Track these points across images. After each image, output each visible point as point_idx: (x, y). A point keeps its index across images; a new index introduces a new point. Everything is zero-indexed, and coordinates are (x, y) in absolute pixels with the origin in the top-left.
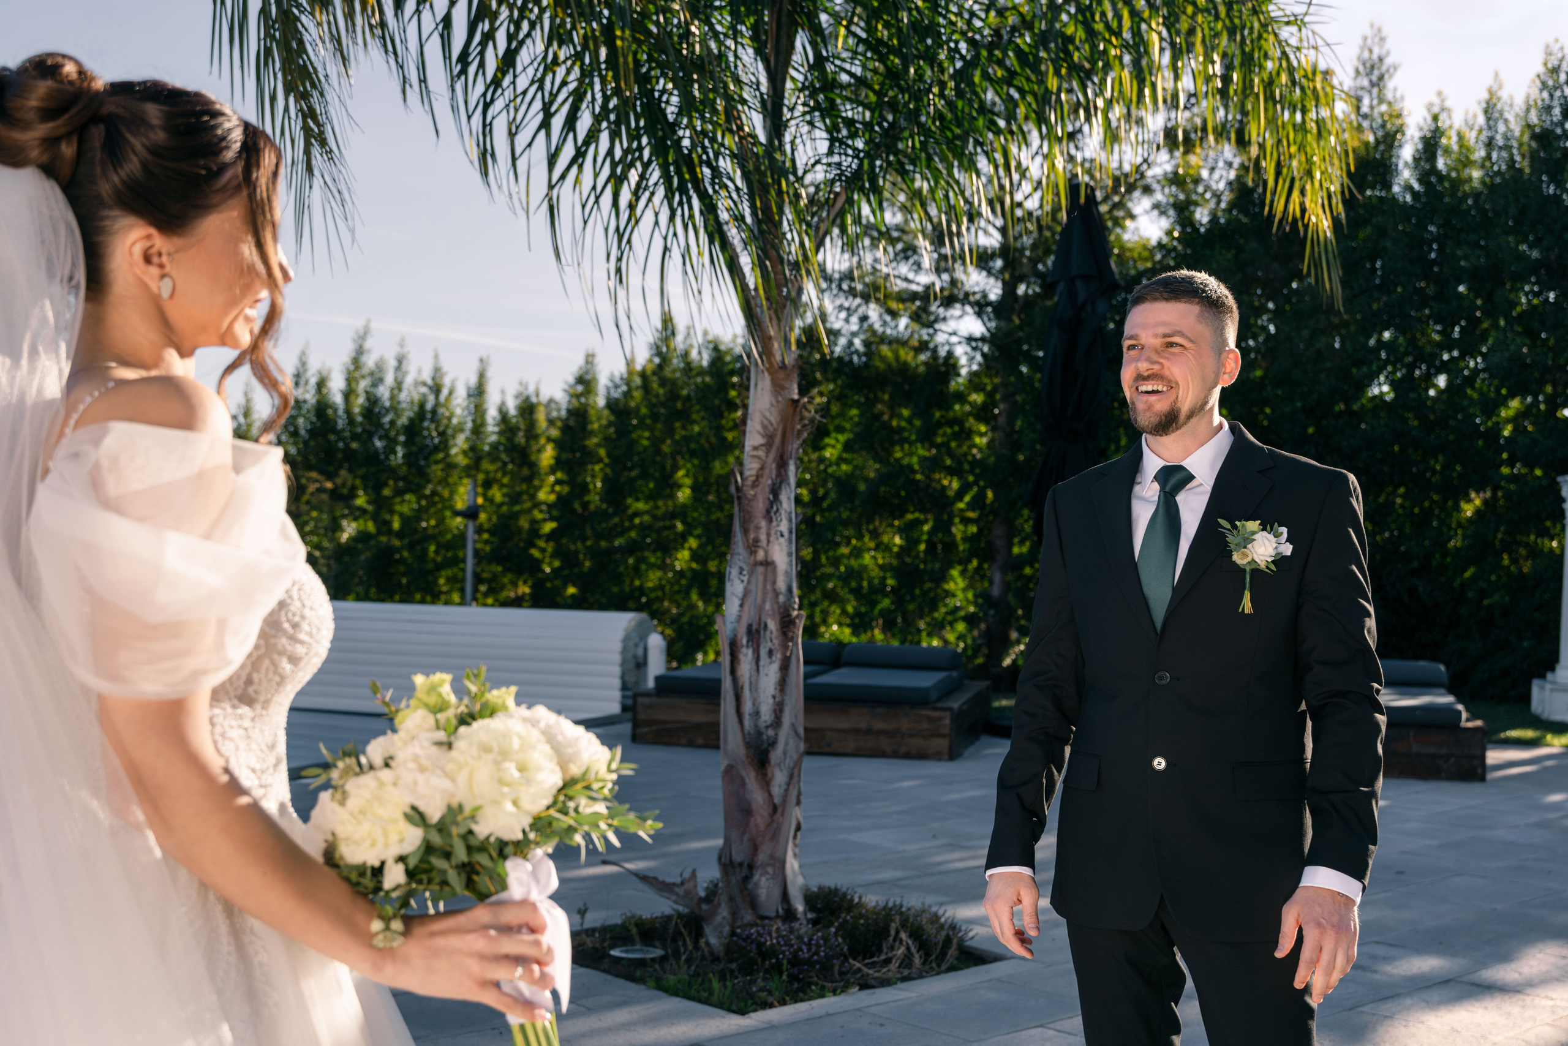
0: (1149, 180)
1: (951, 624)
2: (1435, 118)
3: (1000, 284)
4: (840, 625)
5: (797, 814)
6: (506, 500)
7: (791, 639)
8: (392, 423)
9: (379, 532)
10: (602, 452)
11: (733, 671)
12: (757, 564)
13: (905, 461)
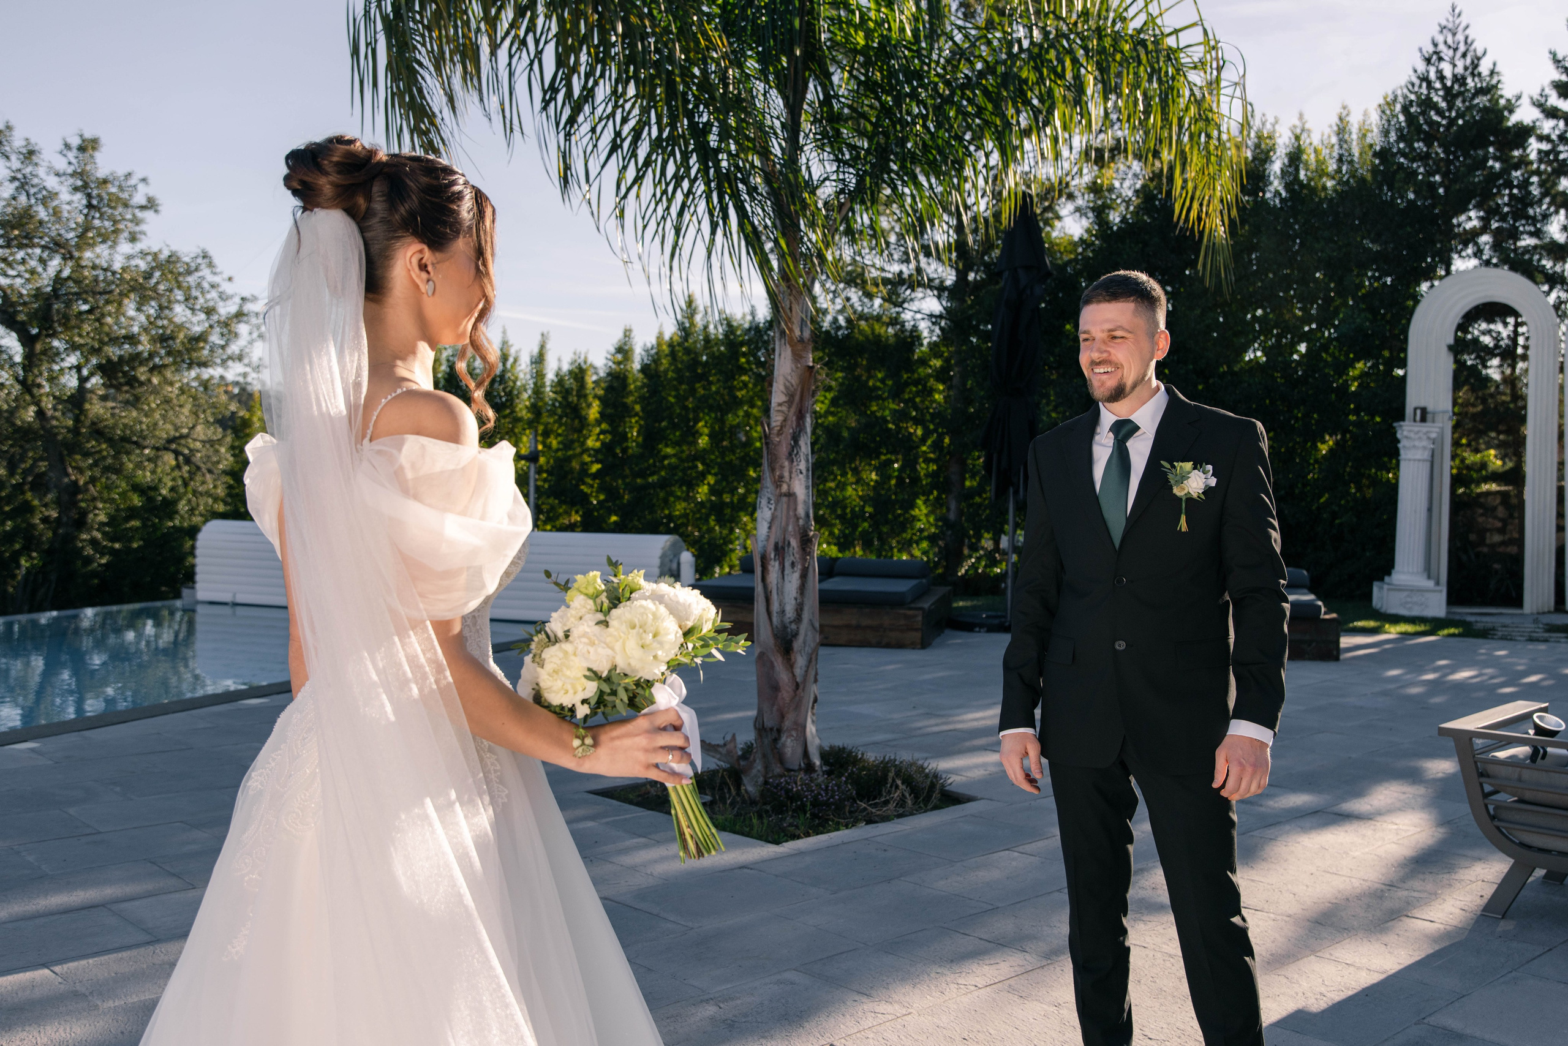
0: (1072, 189)
1: (917, 543)
2: (1297, 138)
3: (954, 273)
4: (829, 544)
5: (814, 689)
6: (561, 446)
7: (809, 554)
10: (638, 408)
11: (764, 579)
12: (781, 495)
13: (879, 414)
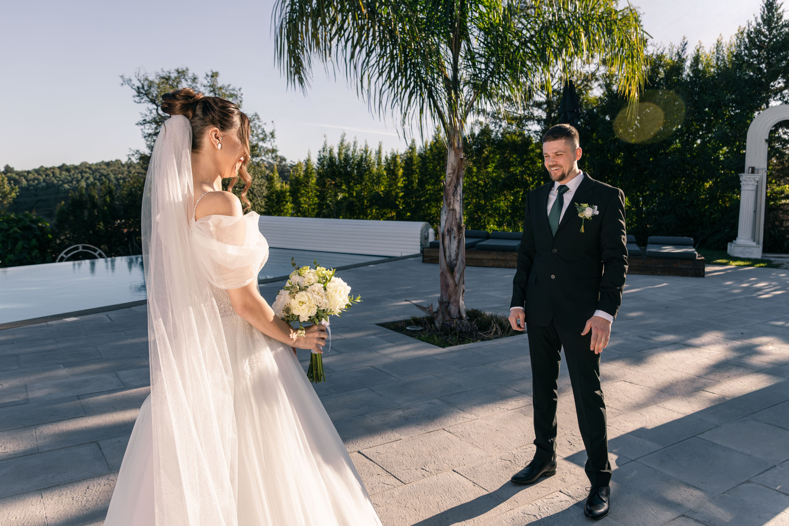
0: (597, 77)
3: (545, 113)
4: (493, 224)
5: (463, 287)
7: (461, 234)
8: (353, 162)
9: (349, 197)
10: (417, 171)
11: (443, 243)
12: (450, 210)
13: (515, 172)
